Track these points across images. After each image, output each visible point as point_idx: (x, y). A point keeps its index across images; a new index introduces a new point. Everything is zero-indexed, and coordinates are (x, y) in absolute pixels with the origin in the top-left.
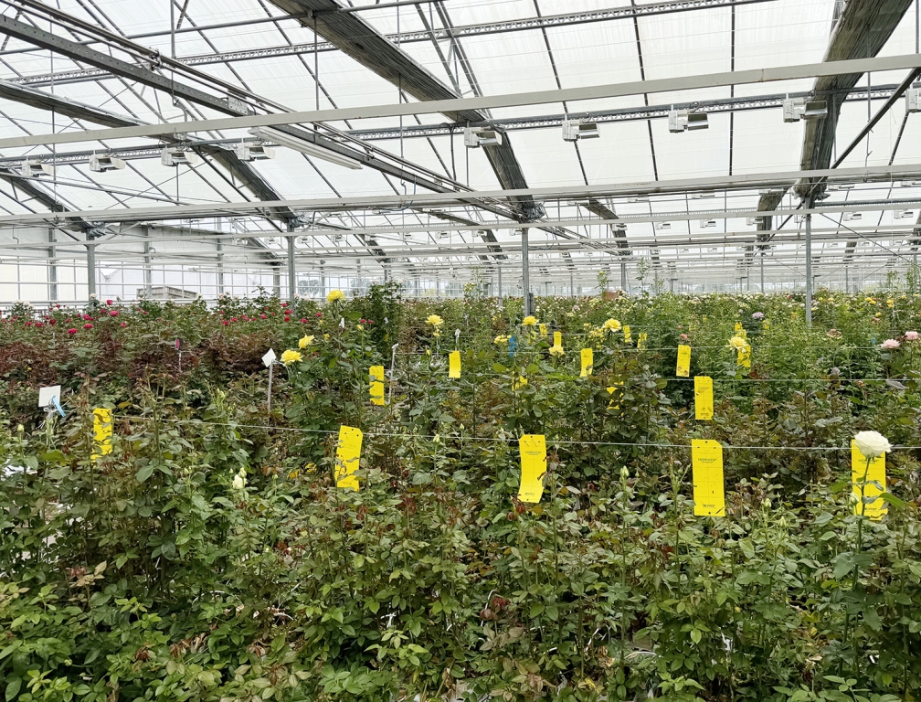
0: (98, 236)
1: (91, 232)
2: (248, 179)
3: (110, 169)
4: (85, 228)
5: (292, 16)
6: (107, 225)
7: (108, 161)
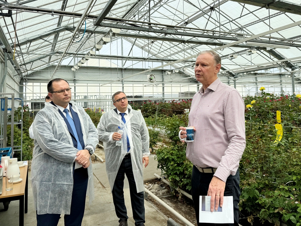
0: (237, 78)
1: (235, 77)
2: (276, 56)
3: (233, 58)
4: (233, 76)
5: (262, 7)
6: (239, 74)
7: (233, 56)
